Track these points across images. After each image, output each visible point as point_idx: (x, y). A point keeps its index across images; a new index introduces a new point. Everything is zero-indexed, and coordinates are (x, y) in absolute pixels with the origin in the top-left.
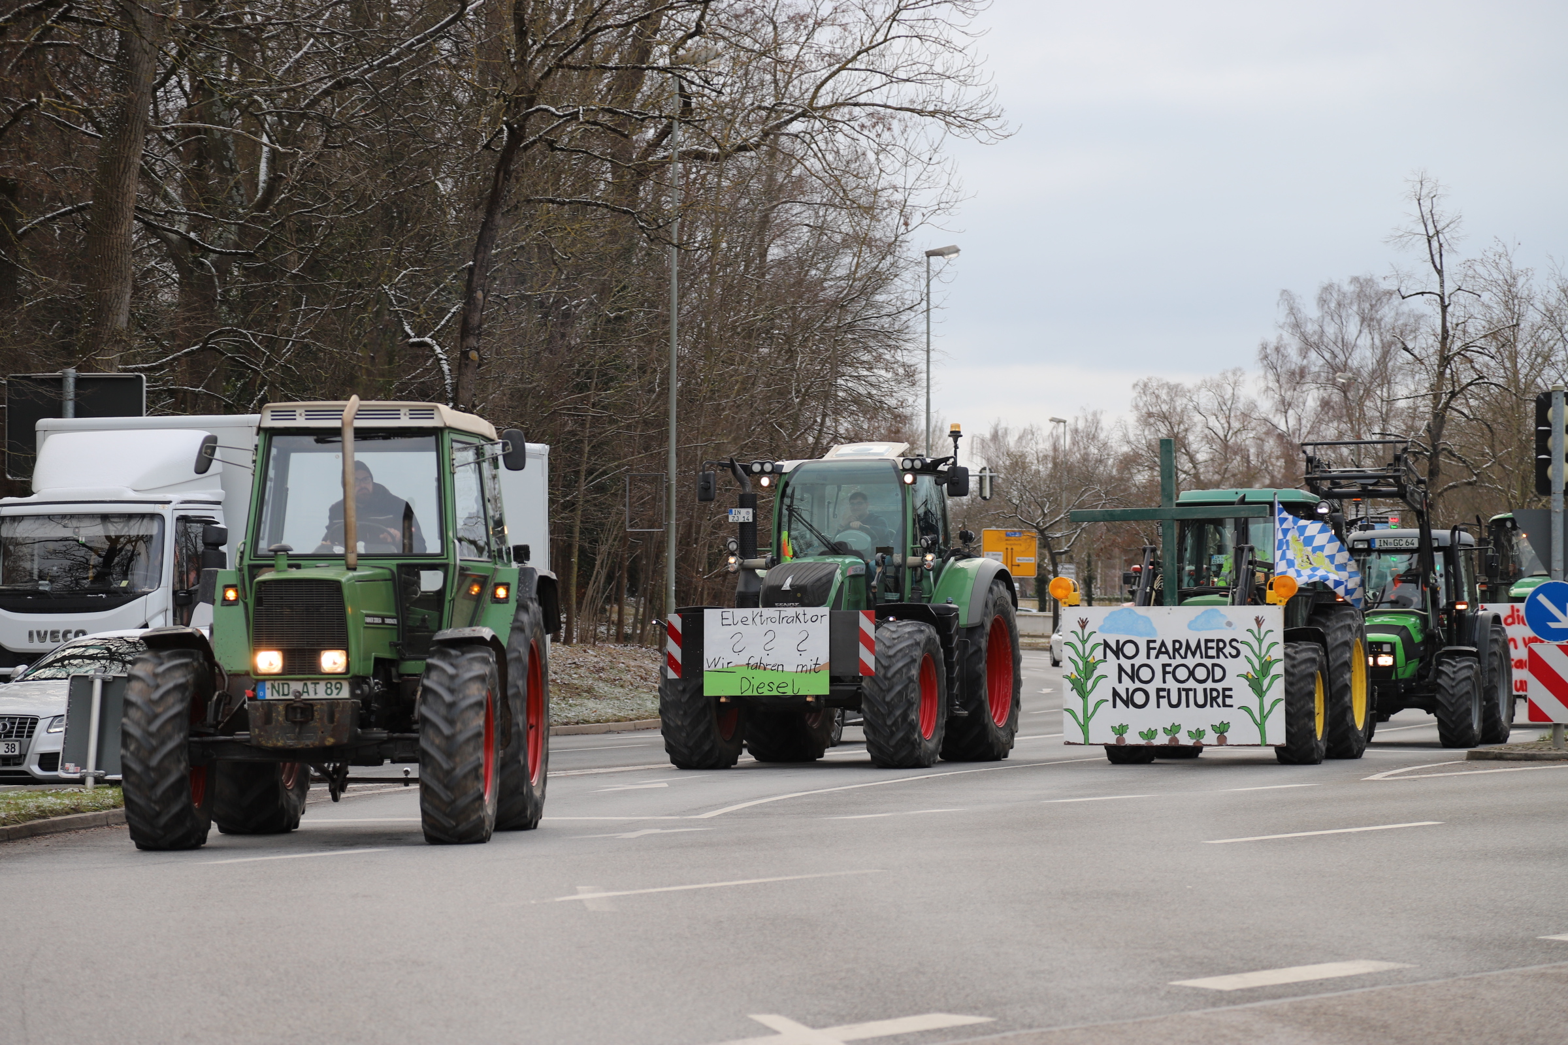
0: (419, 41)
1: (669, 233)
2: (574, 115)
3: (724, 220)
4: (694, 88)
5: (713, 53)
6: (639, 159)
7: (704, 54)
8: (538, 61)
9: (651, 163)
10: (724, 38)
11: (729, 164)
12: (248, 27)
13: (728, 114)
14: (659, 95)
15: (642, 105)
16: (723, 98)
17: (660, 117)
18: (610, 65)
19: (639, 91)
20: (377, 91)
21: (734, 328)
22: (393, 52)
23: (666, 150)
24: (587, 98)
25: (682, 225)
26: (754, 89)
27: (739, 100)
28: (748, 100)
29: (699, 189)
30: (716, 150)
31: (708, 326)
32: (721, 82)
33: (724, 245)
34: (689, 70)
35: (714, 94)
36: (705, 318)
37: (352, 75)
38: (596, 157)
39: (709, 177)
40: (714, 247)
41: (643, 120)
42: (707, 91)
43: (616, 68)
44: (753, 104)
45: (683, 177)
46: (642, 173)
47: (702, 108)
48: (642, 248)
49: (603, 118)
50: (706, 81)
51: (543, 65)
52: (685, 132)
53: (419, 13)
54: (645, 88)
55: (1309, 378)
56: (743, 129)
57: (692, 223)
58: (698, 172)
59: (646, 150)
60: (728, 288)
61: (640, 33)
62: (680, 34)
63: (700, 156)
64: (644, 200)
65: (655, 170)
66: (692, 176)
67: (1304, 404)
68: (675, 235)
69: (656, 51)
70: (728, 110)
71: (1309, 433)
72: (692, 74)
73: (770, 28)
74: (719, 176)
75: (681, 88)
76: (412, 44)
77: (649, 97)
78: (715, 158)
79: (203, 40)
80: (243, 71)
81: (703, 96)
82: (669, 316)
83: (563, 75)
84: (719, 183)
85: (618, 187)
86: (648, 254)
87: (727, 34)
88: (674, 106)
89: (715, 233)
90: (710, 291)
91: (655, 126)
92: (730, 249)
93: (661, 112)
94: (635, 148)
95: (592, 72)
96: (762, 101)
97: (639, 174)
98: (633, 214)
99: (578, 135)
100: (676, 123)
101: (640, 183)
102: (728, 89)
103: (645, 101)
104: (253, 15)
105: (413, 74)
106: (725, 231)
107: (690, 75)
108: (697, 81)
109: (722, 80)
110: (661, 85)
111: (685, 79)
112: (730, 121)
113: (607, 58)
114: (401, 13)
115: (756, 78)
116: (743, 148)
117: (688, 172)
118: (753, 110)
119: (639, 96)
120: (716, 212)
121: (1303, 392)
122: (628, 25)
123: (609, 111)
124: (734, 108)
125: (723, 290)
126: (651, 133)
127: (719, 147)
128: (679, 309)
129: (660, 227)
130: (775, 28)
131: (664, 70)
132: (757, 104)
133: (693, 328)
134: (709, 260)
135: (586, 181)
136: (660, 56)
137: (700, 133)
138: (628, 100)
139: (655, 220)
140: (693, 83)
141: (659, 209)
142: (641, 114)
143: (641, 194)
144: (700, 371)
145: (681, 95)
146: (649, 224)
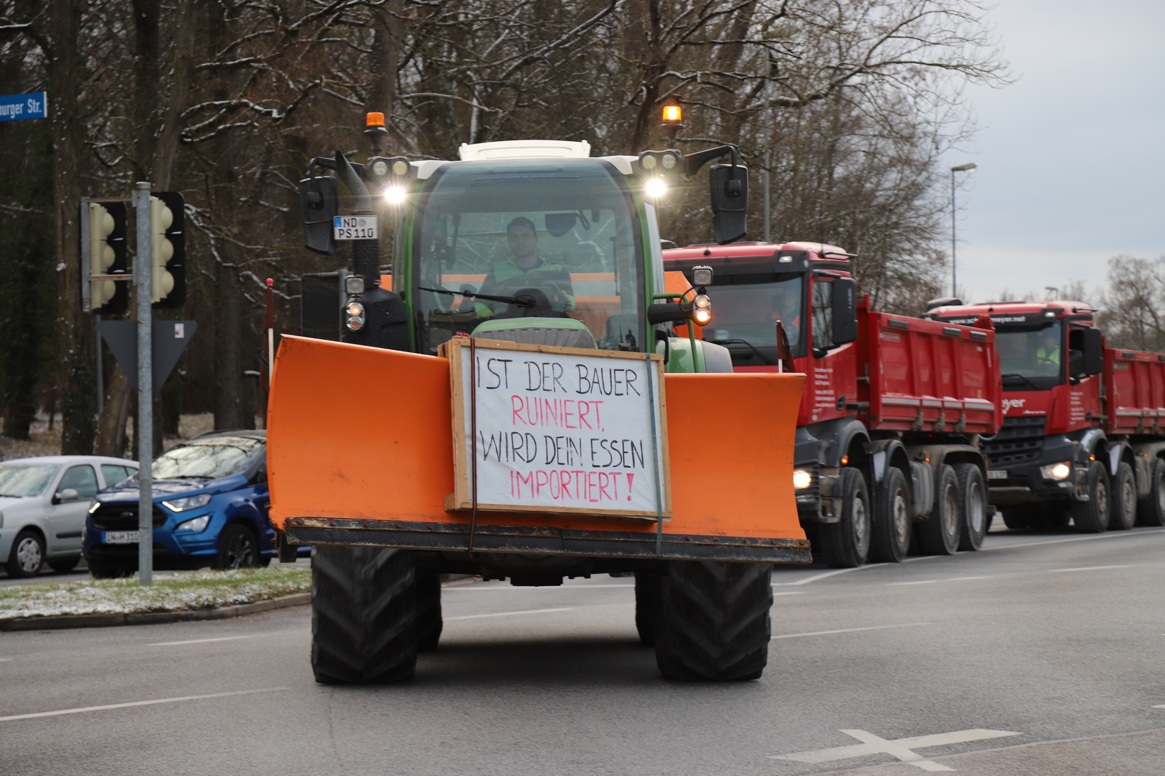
0: (583, 28)
1: (763, 161)
2: (694, 78)
3: (802, 150)
4: (780, 55)
5: (793, 30)
6: (739, 107)
7: (787, 31)
8: (667, 40)
9: (749, 110)
10: (802, 18)
11: (806, 108)
12: (463, 23)
13: (804, 72)
14: (755, 61)
15: (742, 70)
16: (801, 62)
17: (755, 77)
18: (718, 41)
19: (739, 58)
20: (553, 64)
21: (810, 227)
22: (564, 37)
23: (759, 100)
24: (702, 65)
25: (772, 155)
26: (824, 53)
27: (813, 62)
28: (820, 62)
29: (784, 128)
30: (796, 99)
31: (792, 227)
32: (800, 50)
33: (803, 167)
34: (776, 42)
35: (795, 59)
36: (789, 221)
37: (535, 55)
38: (709, 107)
39: (791, 118)
40: (795, 170)
41: (743, 80)
42: (789, 57)
43: (724, 43)
44: (823, 65)
45: (772, 119)
46: (742, 117)
47: (786, 69)
49: (715, 79)
50: (789, 50)
51: (670, 42)
52: (773, 87)
53: (582, 8)
54: (744, 56)
56: (816, 83)
57: (779, 153)
58: (783, 115)
59: (745, 101)
60: (805, 200)
61: (741, 16)
62: (769, 16)
63: (786, 104)
64: (744, 137)
65: (752, 115)
66: (779, 118)
68: (767, 162)
69: (752, 30)
70: (805, 70)
72: (779, 45)
73: (836, 9)
74: (799, 118)
75: (771, 56)
76: (578, 31)
77: (747, 62)
78: (796, 105)
79: (432, 34)
80: (459, 55)
81: (787, 60)
82: (763, 220)
83: (685, 49)
84: (798, 123)
85: (725, 130)
87: (804, 14)
88: (764, 70)
89: (795, 161)
90: (793, 201)
91: (752, 84)
92: (807, 170)
93: (756, 73)
94: (737, 100)
95: (706, 47)
96: (829, 62)
97: (740, 118)
99: (695, 91)
100: (767, 81)
101: (741, 125)
102: (805, 55)
103: (745, 66)
104: (466, 14)
105: (578, 52)
106: (803, 157)
107: (777, 46)
108: (782, 50)
109: (800, 48)
110: (757, 54)
111: (773, 49)
112: (806, 78)
113: (718, 35)
114: (569, 8)
115: (826, 45)
116: (816, 97)
117: (775, 116)
118: (823, 69)
119: (739, 61)
120: (796, 143)
122: (732, 11)
123: (719, 74)
124: (809, 68)
125: (802, 200)
126: (748, 89)
127: (799, 97)
128: (771, 215)
129: (756, 156)
130: (840, 9)
131: (758, 43)
132: (826, 64)
133: (780, 228)
134: (793, 178)
135: (702, 125)
136: (755, 31)
137: (784, 86)
138: (731, 67)
139: (752, 151)
140: (779, 52)
141: (755, 143)
142: (741, 75)
143: (742, 133)
145: (770, 61)
146: (748, 154)
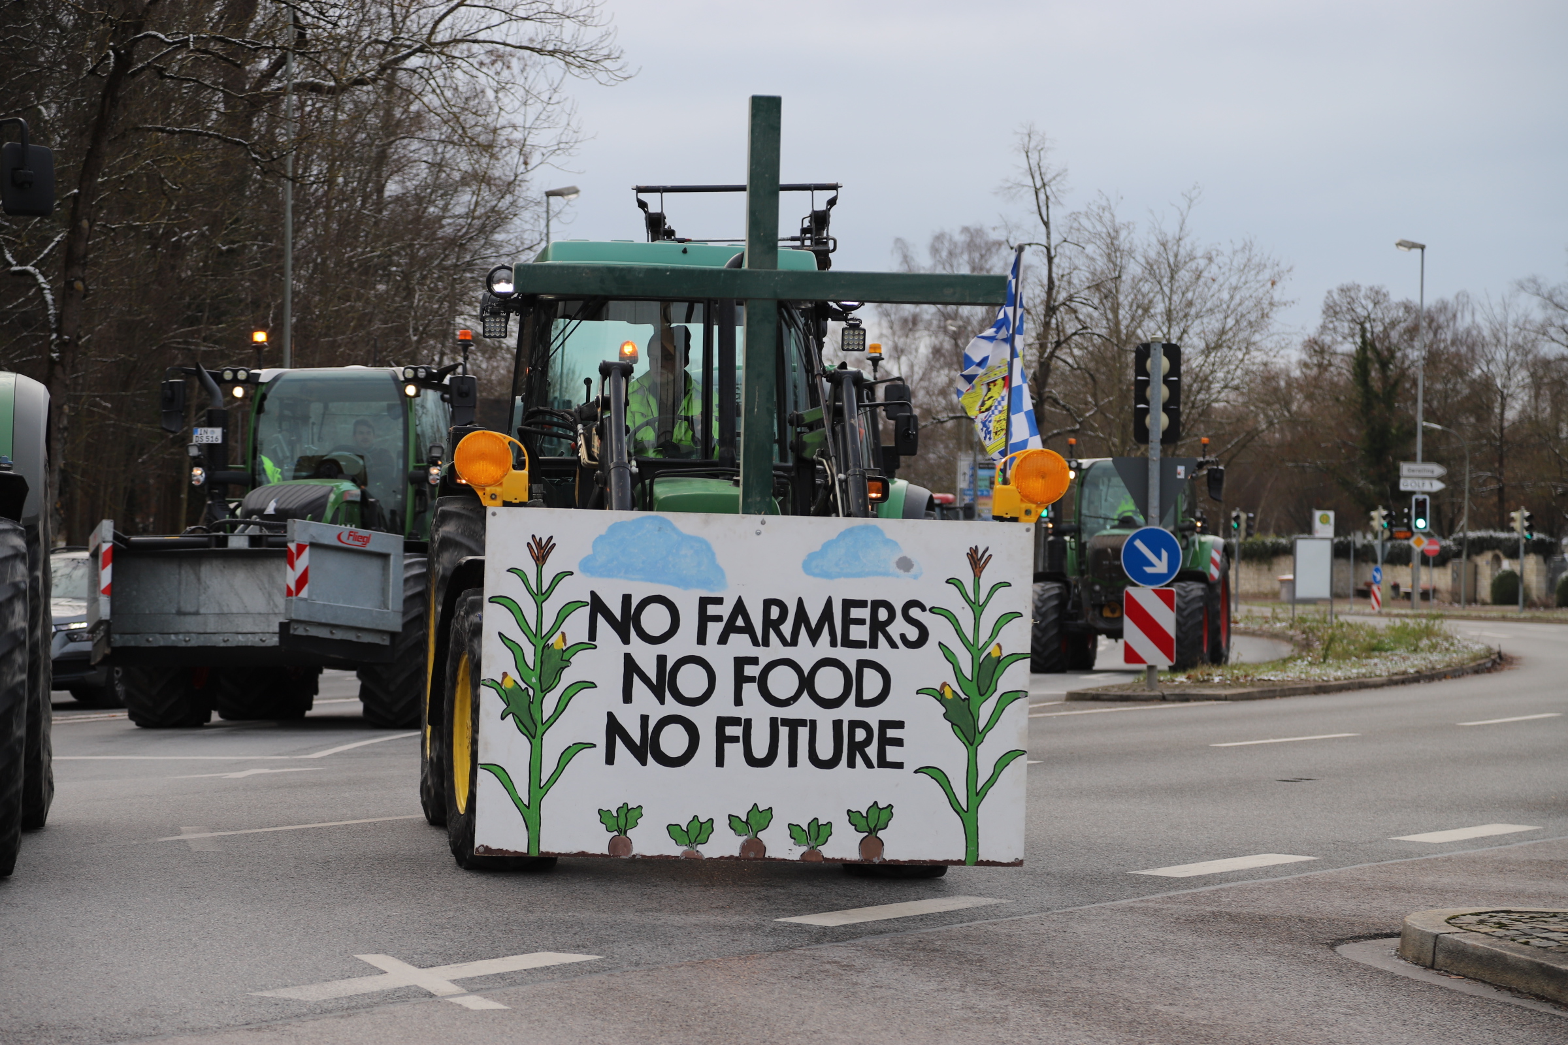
1: (284, 167)
2: (185, 43)
3: (340, 155)
4: (309, 19)
6: (251, 89)
9: (266, 93)
11: (345, 97)
13: (343, 46)
14: (274, 25)
15: (255, 36)
16: (338, 31)
17: (274, 47)
19: (251, 20)
21: (350, 264)
23: (280, 81)
24: (197, 26)
25: (297, 158)
26: (371, 22)
27: (356, 33)
28: (365, 33)
29: (315, 122)
30: (332, 83)
31: (324, 261)
32: (337, 14)
33: (340, 180)
35: (330, 26)
36: (320, 253)
38: (208, 87)
39: (325, 110)
40: (331, 182)
41: (256, 50)
42: (322, 23)
44: (369, 37)
45: (297, 109)
46: (255, 104)
47: (317, 40)
48: (255, 181)
49: (215, 47)
50: (323, 14)
52: (300, 63)
54: (258, 18)
55: (921, 326)
56: (359, 62)
57: (307, 156)
58: (313, 105)
59: (259, 80)
60: (344, 223)
63: (316, 88)
64: (257, 132)
65: (269, 101)
66: (308, 109)
67: (917, 350)
68: (290, 169)
70: (344, 43)
71: (921, 379)
74: (336, 110)
75: (296, 19)
77: (262, 26)
78: (331, 90)
81: (318, 27)
82: (283, 250)
84: (335, 116)
85: (229, 117)
86: (262, 187)
88: (286, 37)
89: (329, 169)
90: (326, 226)
91: (269, 57)
92: (346, 183)
93: (275, 42)
94: (248, 78)
96: (379, 34)
97: (252, 105)
98: (245, 146)
99: (189, 64)
100: (290, 55)
101: (253, 114)
102: (344, 22)
103: (258, 30)
106: (341, 165)
107: (304, 6)
108: (313, 13)
109: (337, 12)
110: (275, 15)
111: (299, 9)
112: (346, 54)
115: (373, 11)
116: (361, 82)
117: (302, 105)
118: (369, 44)
119: (252, 25)
120: (330, 145)
121: (915, 339)
123: (221, 40)
124: (351, 41)
125: (339, 225)
126: (264, 64)
127: (335, 80)
128: (294, 244)
129: (274, 159)
132: (374, 37)
133: (308, 263)
134: (326, 194)
135: (198, 112)
137: (315, 65)
138: (241, 30)
139: (269, 152)
140: (308, 14)
141: (273, 141)
142: (253, 44)
143: (255, 125)
144: (316, 307)
145: (295, 26)
146: (262, 156)
